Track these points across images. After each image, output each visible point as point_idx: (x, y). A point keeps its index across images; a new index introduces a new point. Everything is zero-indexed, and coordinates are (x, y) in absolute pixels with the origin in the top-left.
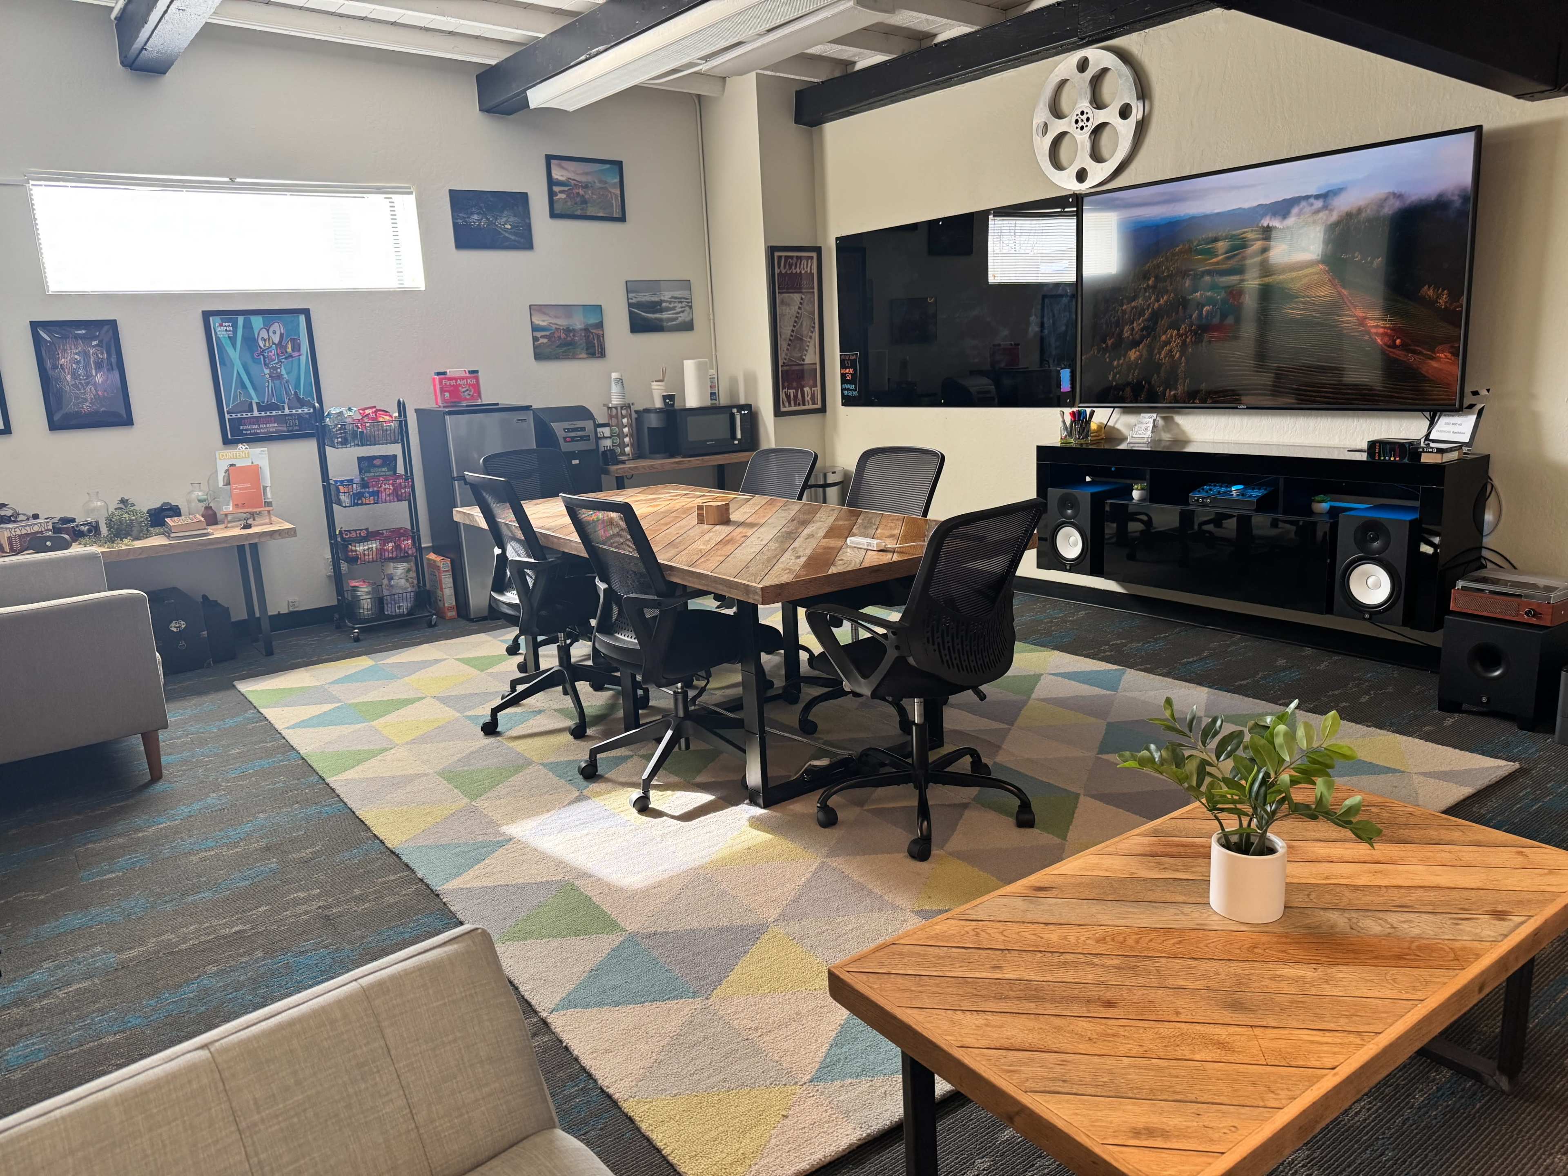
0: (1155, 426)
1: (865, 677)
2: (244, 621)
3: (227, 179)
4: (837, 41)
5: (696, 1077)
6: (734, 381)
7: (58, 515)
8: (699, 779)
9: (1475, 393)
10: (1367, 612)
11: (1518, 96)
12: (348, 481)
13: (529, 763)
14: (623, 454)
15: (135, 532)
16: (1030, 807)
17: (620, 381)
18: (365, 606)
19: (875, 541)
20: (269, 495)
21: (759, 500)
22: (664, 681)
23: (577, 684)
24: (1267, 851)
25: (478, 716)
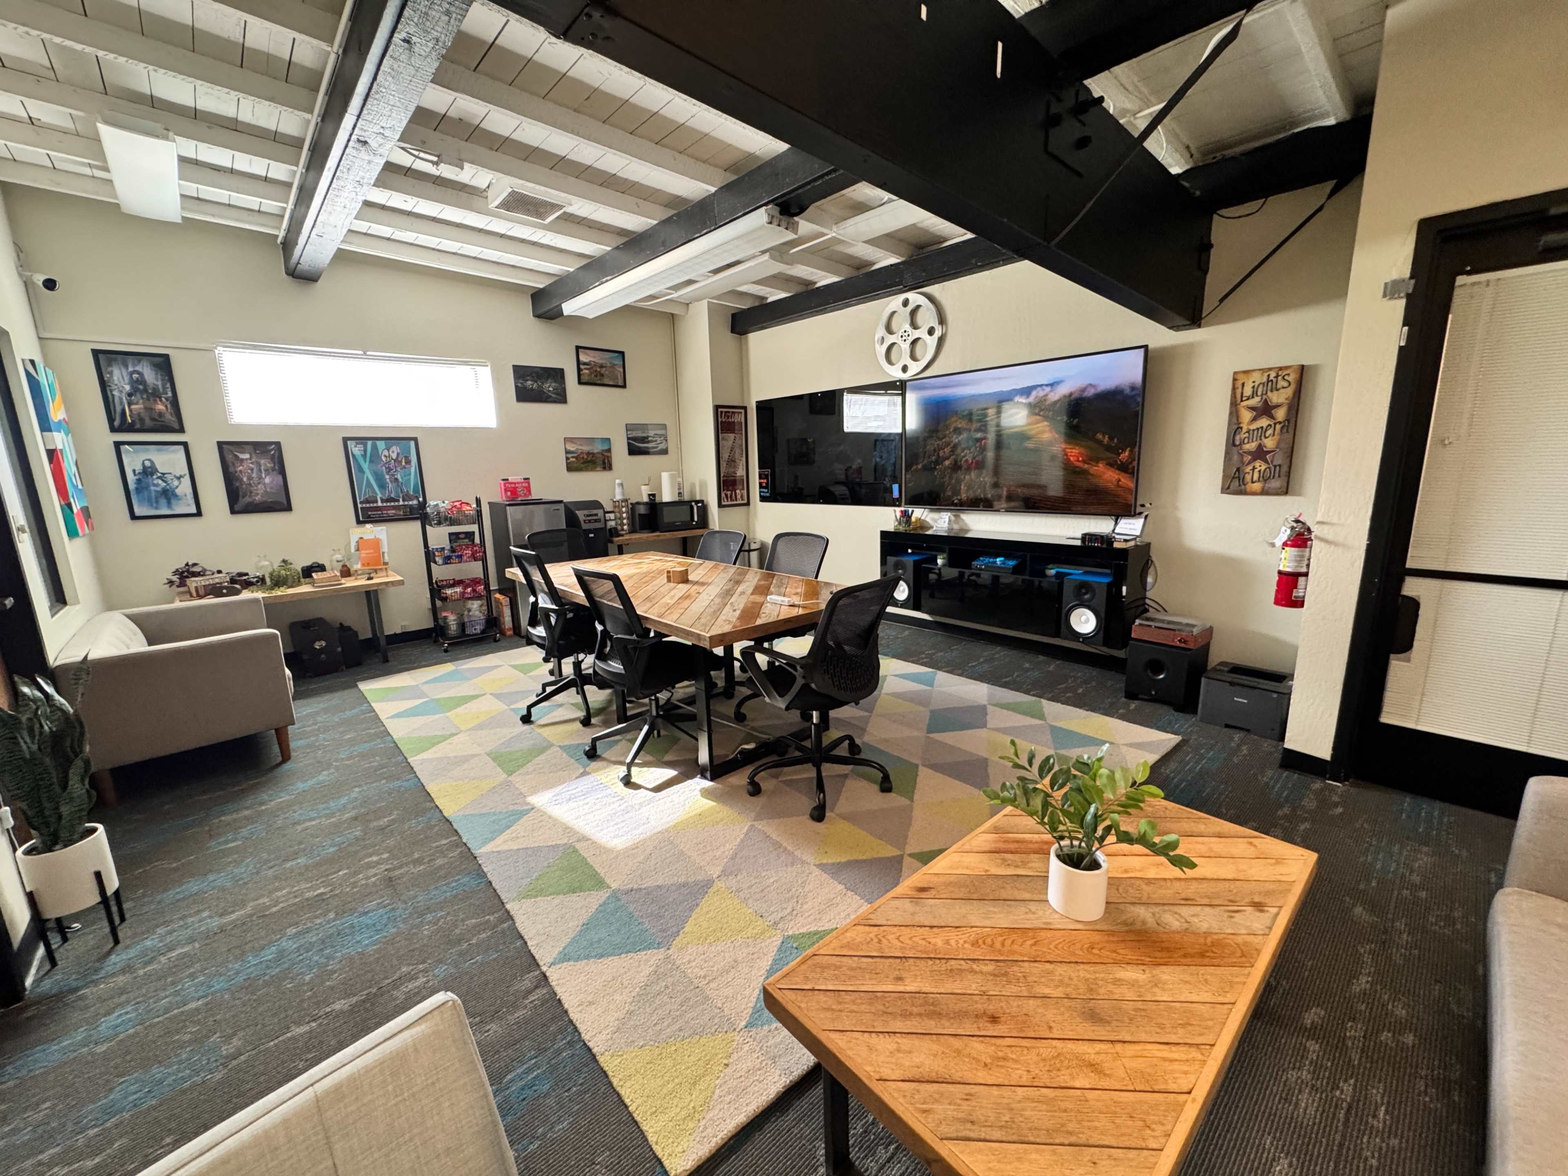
0: (950, 521)
1: (781, 696)
2: (369, 639)
4: (757, 282)
5: (658, 1027)
6: (693, 485)
7: (235, 570)
8: (668, 758)
9: (1143, 506)
10: (1081, 638)
11: (1170, 328)
12: (441, 549)
13: (552, 745)
14: (623, 530)
15: (289, 583)
16: (889, 779)
17: (622, 485)
18: (452, 629)
19: (786, 599)
20: (386, 557)
21: (709, 564)
22: (642, 695)
23: (586, 687)
24: (1095, 865)
25: (519, 709)
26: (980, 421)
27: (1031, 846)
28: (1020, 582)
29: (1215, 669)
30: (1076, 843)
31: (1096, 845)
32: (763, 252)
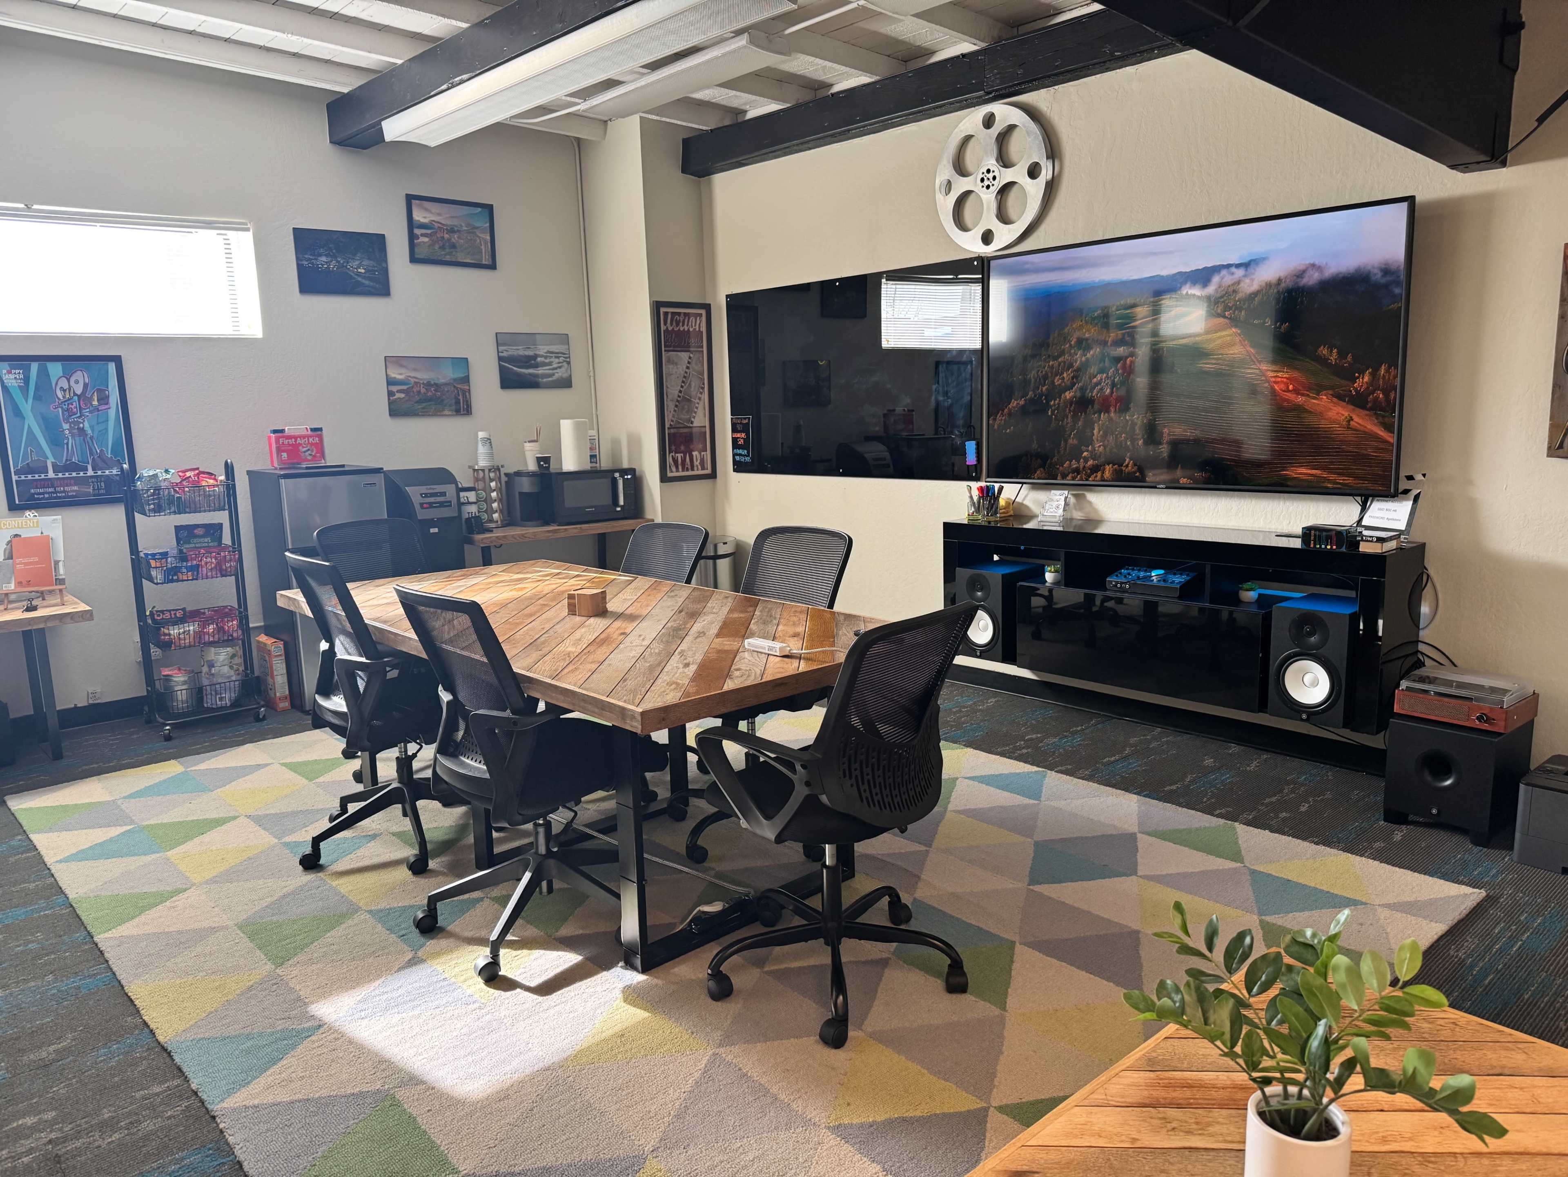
0: (1066, 504)
1: (768, 817)
2: (28, 718)
3: (22, 206)
4: (727, 85)
6: (616, 444)
8: (565, 931)
9: (1410, 478)
10: (1304, 712)
11: (1452, 167)
12: (160, 554)
13: (354, 909)
14: (491, 520)
16: (962, 967)
17: (488, 441)
18: (180, 698)
19: (777, 645)
20: (61, 571)
21: (643, 582)
22: (520, 817)
23: (420, 803)
24: (1328, 1131)
25: (297, 844)
26: (1120, 327)
27: (1214, 1094)
28: (1195, 613)
29: (1541, 768)
30: (1293, 1090)
31: (1329, 1093)
32: (738, 33)
